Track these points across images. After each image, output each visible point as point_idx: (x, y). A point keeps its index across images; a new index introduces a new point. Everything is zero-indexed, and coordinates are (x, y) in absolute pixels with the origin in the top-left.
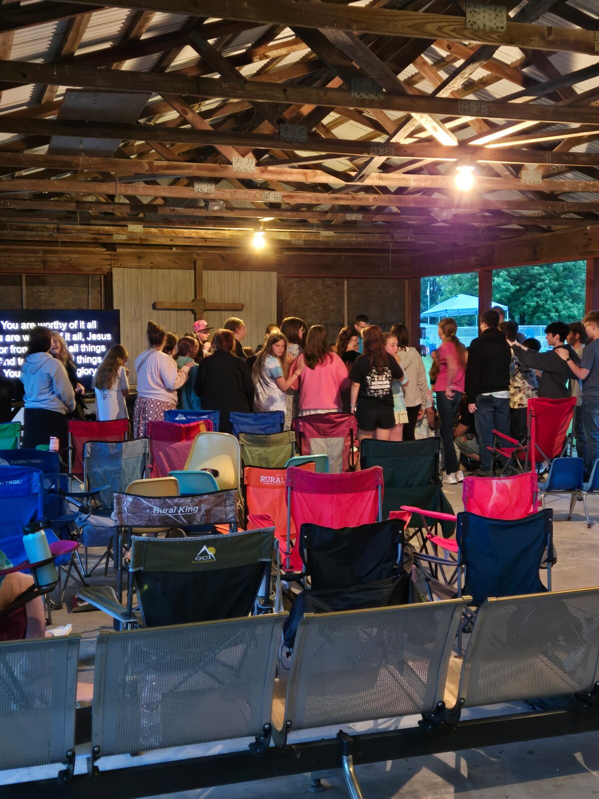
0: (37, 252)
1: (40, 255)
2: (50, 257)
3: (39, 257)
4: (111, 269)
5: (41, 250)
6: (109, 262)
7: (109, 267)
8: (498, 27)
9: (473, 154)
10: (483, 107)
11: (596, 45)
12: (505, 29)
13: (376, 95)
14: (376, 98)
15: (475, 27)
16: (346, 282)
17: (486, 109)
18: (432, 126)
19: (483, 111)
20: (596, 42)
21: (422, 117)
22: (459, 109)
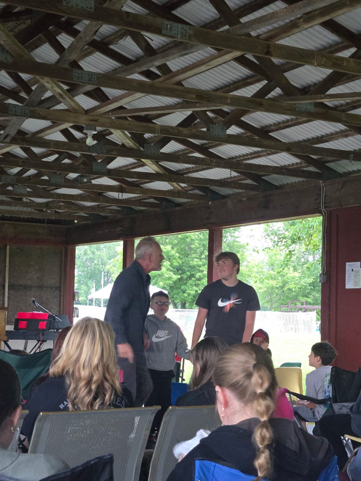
8: (87, 7)
9: (96, 121)
10: (94, 77)
11: (163, 29)
12: (93, 10)
13: (6, 58)
14: (5, 61)
15: (70, 5)
16: (8, 247)
17: (96, 78)
18: (58, 93)
19: (93, 80)
20: (163, 27)
21: (48, 83)
22: (74, 77)
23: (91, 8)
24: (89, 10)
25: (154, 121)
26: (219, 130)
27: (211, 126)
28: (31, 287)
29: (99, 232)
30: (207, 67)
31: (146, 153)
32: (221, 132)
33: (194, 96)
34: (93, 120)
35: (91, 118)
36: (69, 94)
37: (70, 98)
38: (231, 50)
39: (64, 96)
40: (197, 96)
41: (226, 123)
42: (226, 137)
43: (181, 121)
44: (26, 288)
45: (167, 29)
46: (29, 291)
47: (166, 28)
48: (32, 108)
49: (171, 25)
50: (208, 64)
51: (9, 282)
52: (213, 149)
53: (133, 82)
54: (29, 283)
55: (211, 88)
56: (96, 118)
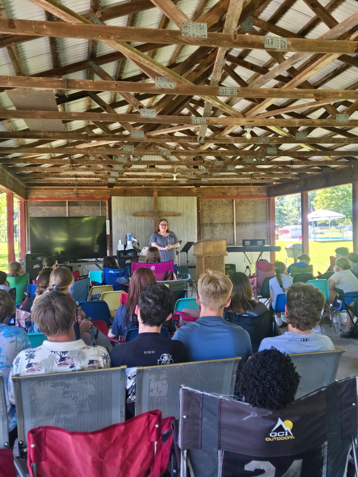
0: (73, 189)
1: (75, 191)
2: (80, 191)
3: (74, 192)
4: (111, 197)
5: (75, 188)
6: (110, 193)
7: (110, 196)
8: (202, 35)
9: (253, 122)
10: (234, 90)
11: (265, 44)
12: (206, 37)
13: (170, 86)
14: (170, 88)
15: (188, 36)
16: (234, 201)
17: (236, 92)
18: (219, 105)
19: (234, 93)
20: (265, 42)
21: (209, 99)
22: (220, 93)
23: (205, 36)
24: (203, 37)
25: (308, 116)
26: (344, 117)
27: (337, 116)
28: (249, 223)
29: (287, 189)
30: (316, 70)
31: (297, 139)
32: (344, 119)
33: (313, 95)
34: (250, 121)
35: (248, 120)
36: (228, 106)
37: (229, 108)
38: (331, 53)
39: (224, 107)
40: (314, 94)
41: (348, 112)
42: (348, 121)
43: (321, 114)
44: (247, 224)
45: (269, 44)
46: (248, 226)
47: (268, 42)
48: (207, 118)
49: (272, 39)
50: (315, 68)
51: (236, 221)
52: (350, 130)
53: (264, 90)
54: (248, 221)
55: (340, 88)
56: (252, 120)
